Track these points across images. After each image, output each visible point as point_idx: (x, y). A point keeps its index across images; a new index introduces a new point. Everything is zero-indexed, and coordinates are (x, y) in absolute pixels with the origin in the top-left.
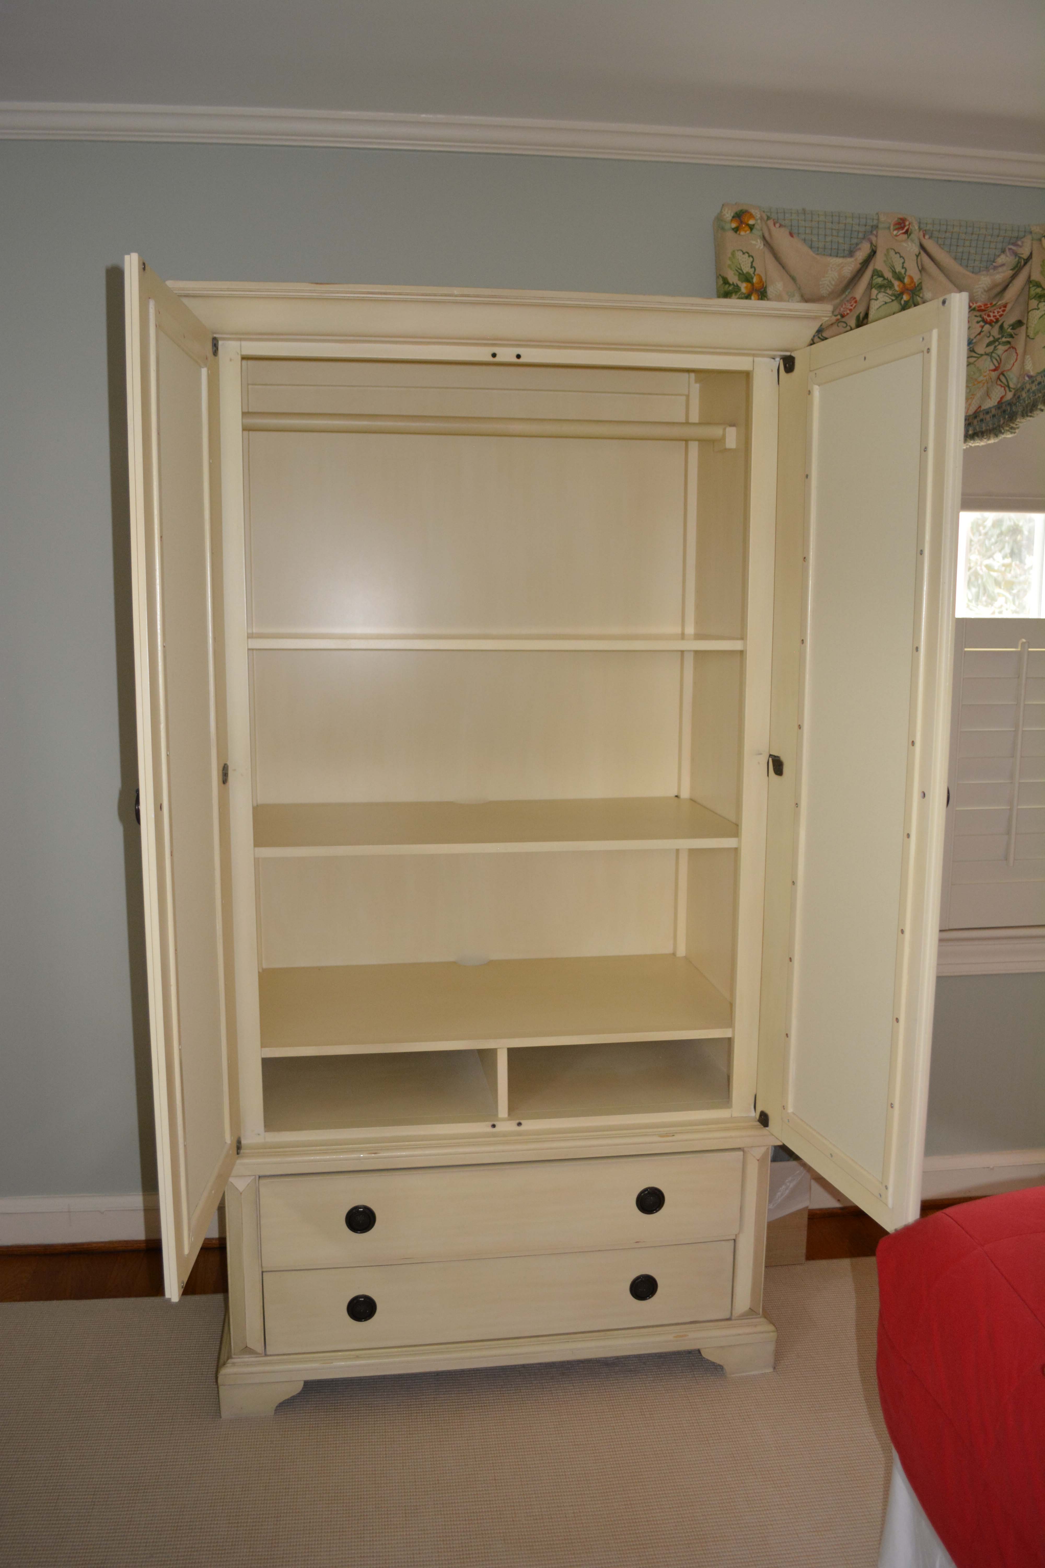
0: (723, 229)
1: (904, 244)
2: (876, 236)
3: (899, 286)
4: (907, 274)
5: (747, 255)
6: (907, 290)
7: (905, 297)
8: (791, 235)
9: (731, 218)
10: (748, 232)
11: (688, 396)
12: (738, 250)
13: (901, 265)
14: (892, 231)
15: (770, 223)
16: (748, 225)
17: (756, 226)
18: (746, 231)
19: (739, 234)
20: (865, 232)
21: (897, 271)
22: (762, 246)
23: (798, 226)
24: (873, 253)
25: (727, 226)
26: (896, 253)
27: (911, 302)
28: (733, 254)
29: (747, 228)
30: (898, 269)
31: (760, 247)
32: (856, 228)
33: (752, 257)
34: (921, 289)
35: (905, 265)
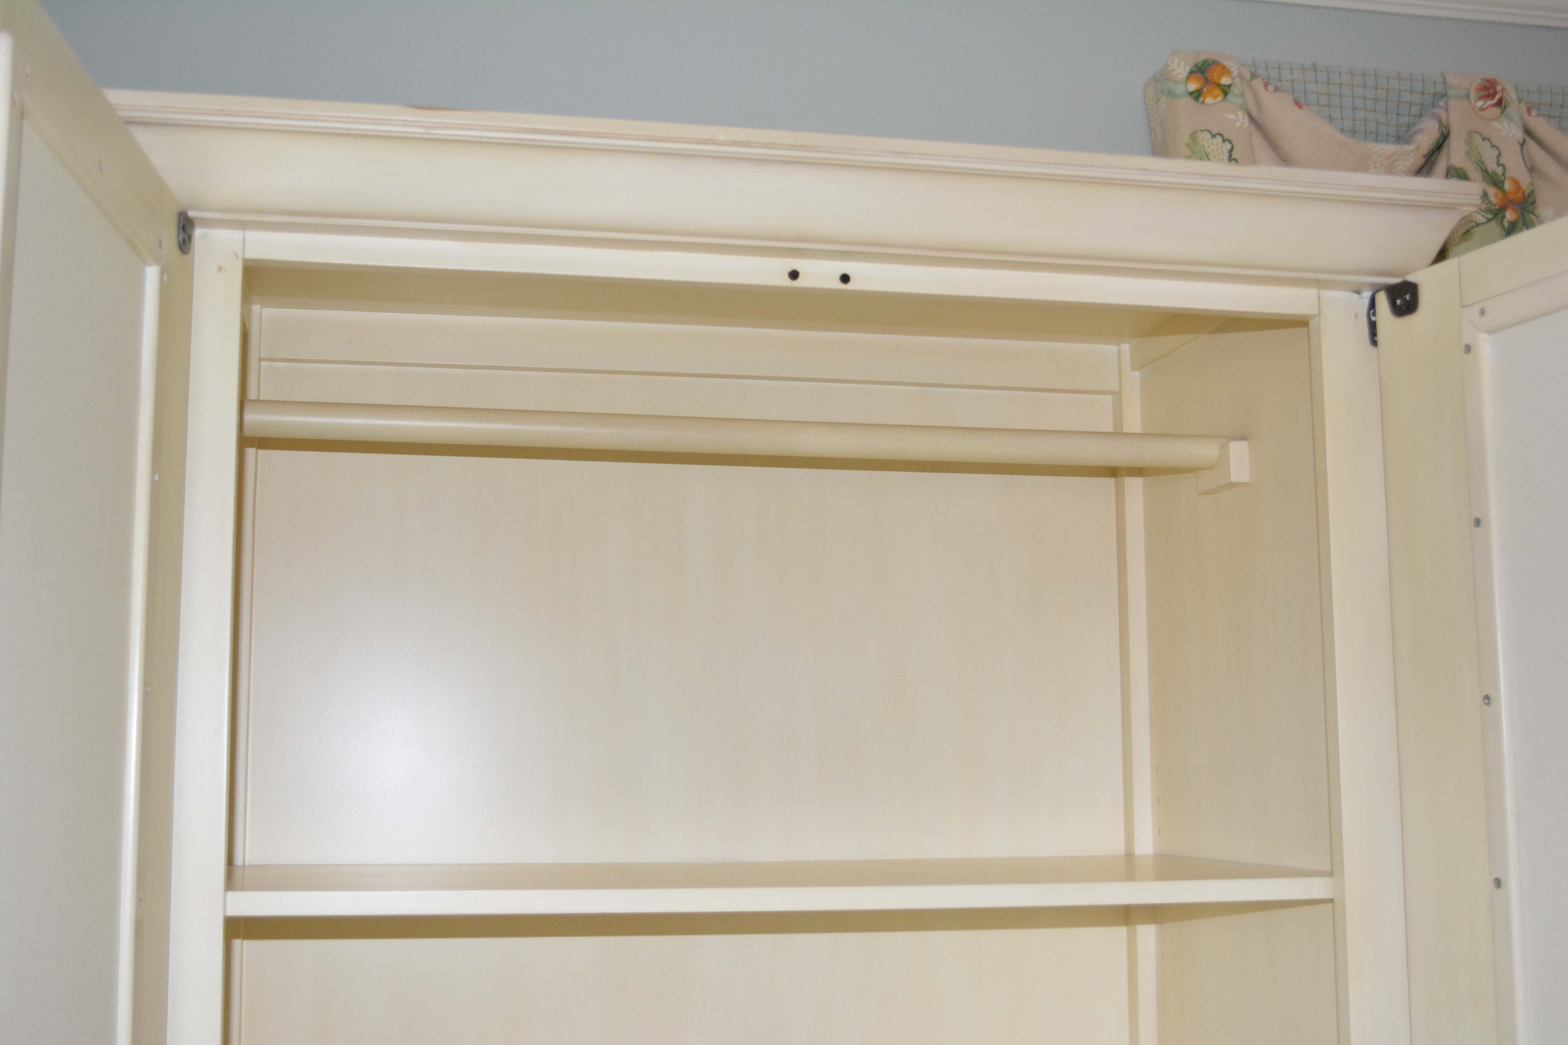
0: (1171, 94)
1: (1496, 125)
2: (1447, 110)
3: (1496, 195)
4: (1508, 175)
5: (1219, 139)
6: (1511, 202)
7: (1510, 216)
8: (1298, 104)
9: (1185, 75)
10: (1219, 98)
11: (1118, 396)
12: (1202, 131)
13: (1495, 160)
14: (1473, 101)
15: (1258, 84)
16: (1219, 86)
17: (1233, 88)
18: (1215, 97)
19: (1203, 102)
20: (1422, 104)
21: (1489, 170)
22: (1247, 125)
23: (1305, 93)
24: (1444, 138)
25: (1180, 89)
26: (1484, 139)
27: (1521, 221)
28: (1193, 136)
29: (1217, 92)
30: (1492, 166)
31: (1243, 124)
32: (1406, 97)
33: (1230, 142)
34: (1534, 202)
35: (1502, 161)
